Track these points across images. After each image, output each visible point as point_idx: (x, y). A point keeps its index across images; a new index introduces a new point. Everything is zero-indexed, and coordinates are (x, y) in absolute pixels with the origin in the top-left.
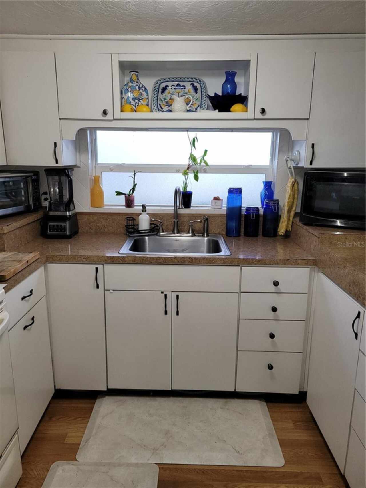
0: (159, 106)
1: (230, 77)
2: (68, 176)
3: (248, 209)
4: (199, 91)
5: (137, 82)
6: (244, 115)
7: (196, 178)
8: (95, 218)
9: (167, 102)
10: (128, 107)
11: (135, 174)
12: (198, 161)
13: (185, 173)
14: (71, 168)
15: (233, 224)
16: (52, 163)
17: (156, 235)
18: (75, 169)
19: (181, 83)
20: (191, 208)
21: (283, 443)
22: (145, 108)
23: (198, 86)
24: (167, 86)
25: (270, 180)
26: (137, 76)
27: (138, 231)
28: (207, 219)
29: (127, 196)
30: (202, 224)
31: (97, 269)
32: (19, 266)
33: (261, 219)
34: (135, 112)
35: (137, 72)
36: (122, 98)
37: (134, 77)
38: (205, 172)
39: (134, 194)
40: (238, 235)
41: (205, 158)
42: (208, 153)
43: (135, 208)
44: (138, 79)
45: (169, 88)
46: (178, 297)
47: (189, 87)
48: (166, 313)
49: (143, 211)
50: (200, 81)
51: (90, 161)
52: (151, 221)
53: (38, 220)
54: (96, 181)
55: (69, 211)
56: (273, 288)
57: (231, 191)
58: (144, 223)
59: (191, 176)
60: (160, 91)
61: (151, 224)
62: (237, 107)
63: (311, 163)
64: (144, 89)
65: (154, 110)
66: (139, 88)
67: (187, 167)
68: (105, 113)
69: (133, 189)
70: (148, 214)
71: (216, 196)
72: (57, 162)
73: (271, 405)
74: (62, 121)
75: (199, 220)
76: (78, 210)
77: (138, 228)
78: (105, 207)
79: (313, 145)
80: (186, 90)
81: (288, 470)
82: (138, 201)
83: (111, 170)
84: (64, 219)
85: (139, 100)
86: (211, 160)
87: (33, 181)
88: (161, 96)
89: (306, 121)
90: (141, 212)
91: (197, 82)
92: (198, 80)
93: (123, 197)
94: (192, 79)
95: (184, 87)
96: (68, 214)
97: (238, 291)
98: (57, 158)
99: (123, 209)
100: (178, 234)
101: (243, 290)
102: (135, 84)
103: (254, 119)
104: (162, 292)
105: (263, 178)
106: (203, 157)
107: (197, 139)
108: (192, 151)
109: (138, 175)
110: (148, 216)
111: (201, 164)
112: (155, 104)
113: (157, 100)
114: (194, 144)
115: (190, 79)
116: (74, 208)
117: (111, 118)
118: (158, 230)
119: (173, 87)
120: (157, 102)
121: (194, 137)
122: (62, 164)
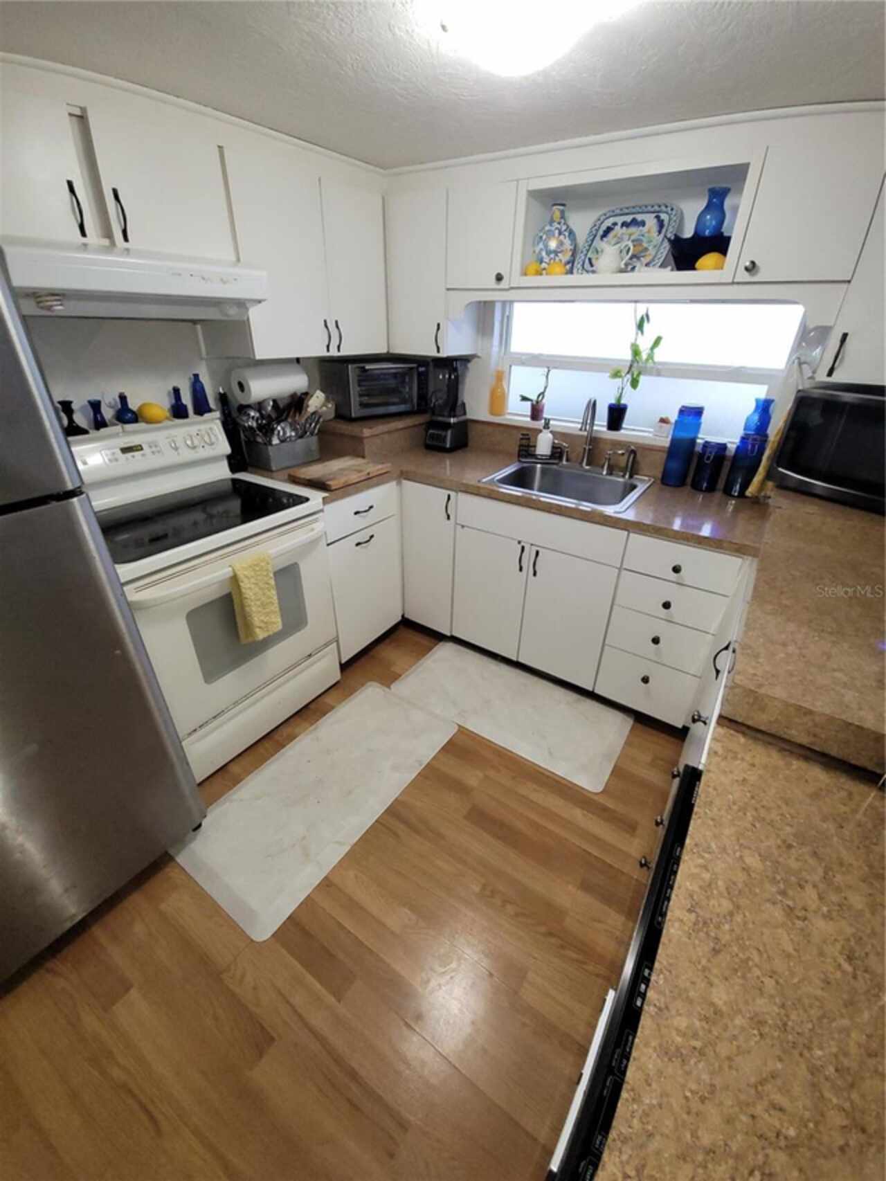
0: (587, 261)
1: (716, 200)
2: (455, 370)
3: (707, 445)
4: (664, 230)
5: (559, 223)
6: (716, 276)
7: (634, 383)
8: (491, 429)
10: (535, 268)
11: (549, 371)
12: (644, 356)
13: (620, 376)
14: (465, 360)
15: (674, 465)
16: (431, 352)
17: (556, 464)
18: (476, 360)
19: (639, 217)
20: (622, 431)
21: (617, 772)
22: (561, 268)
23: (666, 223)
24: (615, 224)
25: (770, 398)
26: (562, 212)
27: (534, 456)
28: (633, 452)
29: (534, 403)
30: (626, 457)
31: (450, 498)
32: (354, 477)
33: (727, 466)
34: (543, 275)
35: (563, 205)
37: (557, 215)
39: (544, 401)
40: (681, 484)
41: (656, 351)
42: (662, 342)
43: (539, 421)
44: (563, 217)
45: (618, 228)
46: (537, 553)
47: (651, 221)
48: (521, 569)
49: (544, 428)
50: (672, 209)
52: (554, 443)
53: (423, 424)
54: (500, 377)
55: (454, 416)
57: (684, 411)
58: (544, 445)
59: (629, 380)
60: (601, 232)
61: (552, 448)
62: (708, 260)
63: (830, 373)
64: (567, 234)
65: (575, 270)
66: (560, 233)
67: (626, 366)
68: (499, 278)
69: (542, 394)
70: (551, 432)
71: (663, 415)
72: (438, 351)
73: (639, 725)
74: (451, 292)
75: (623, 452)
76: (470, 416)
77: (535, 451)
78: (507, 416)
79: (844, 336)
80: (645, 229)
81: (602, 800)
82: (544, 412)
83: (525, 363)
84: (447, 426)
85: (556, 254)
86: (660, 355)
87: (420, 374)
89: (845, 286)
90: (541, 428)
91: (667, 213)
92: (669, 209)
93: (529, 403)
94: (660, 206)
95: (643, 223)
96: (452, 420)
97: (619, 566)
98: (440, 345)
99: (527, 422)
100: (587, 467)
101: (624, 566)
102: (556, 225)
103: (733, 283)
104: (519, 542)
105: (761, 392)
106: (652, 348)
107: (647, 316)
108: (636, 340)
109: (553, 372)
110: (550, 436)
111: (647, 360)
112: (583, 257)
113: (588, 251)
114: (640, 326)
115: (656, 208)
116: (465, 413)
117: (507, 287)
118: (560, 458)
119: (624, 224)
120: (586, 255)
121: (644, 312)
122: (444, 353)
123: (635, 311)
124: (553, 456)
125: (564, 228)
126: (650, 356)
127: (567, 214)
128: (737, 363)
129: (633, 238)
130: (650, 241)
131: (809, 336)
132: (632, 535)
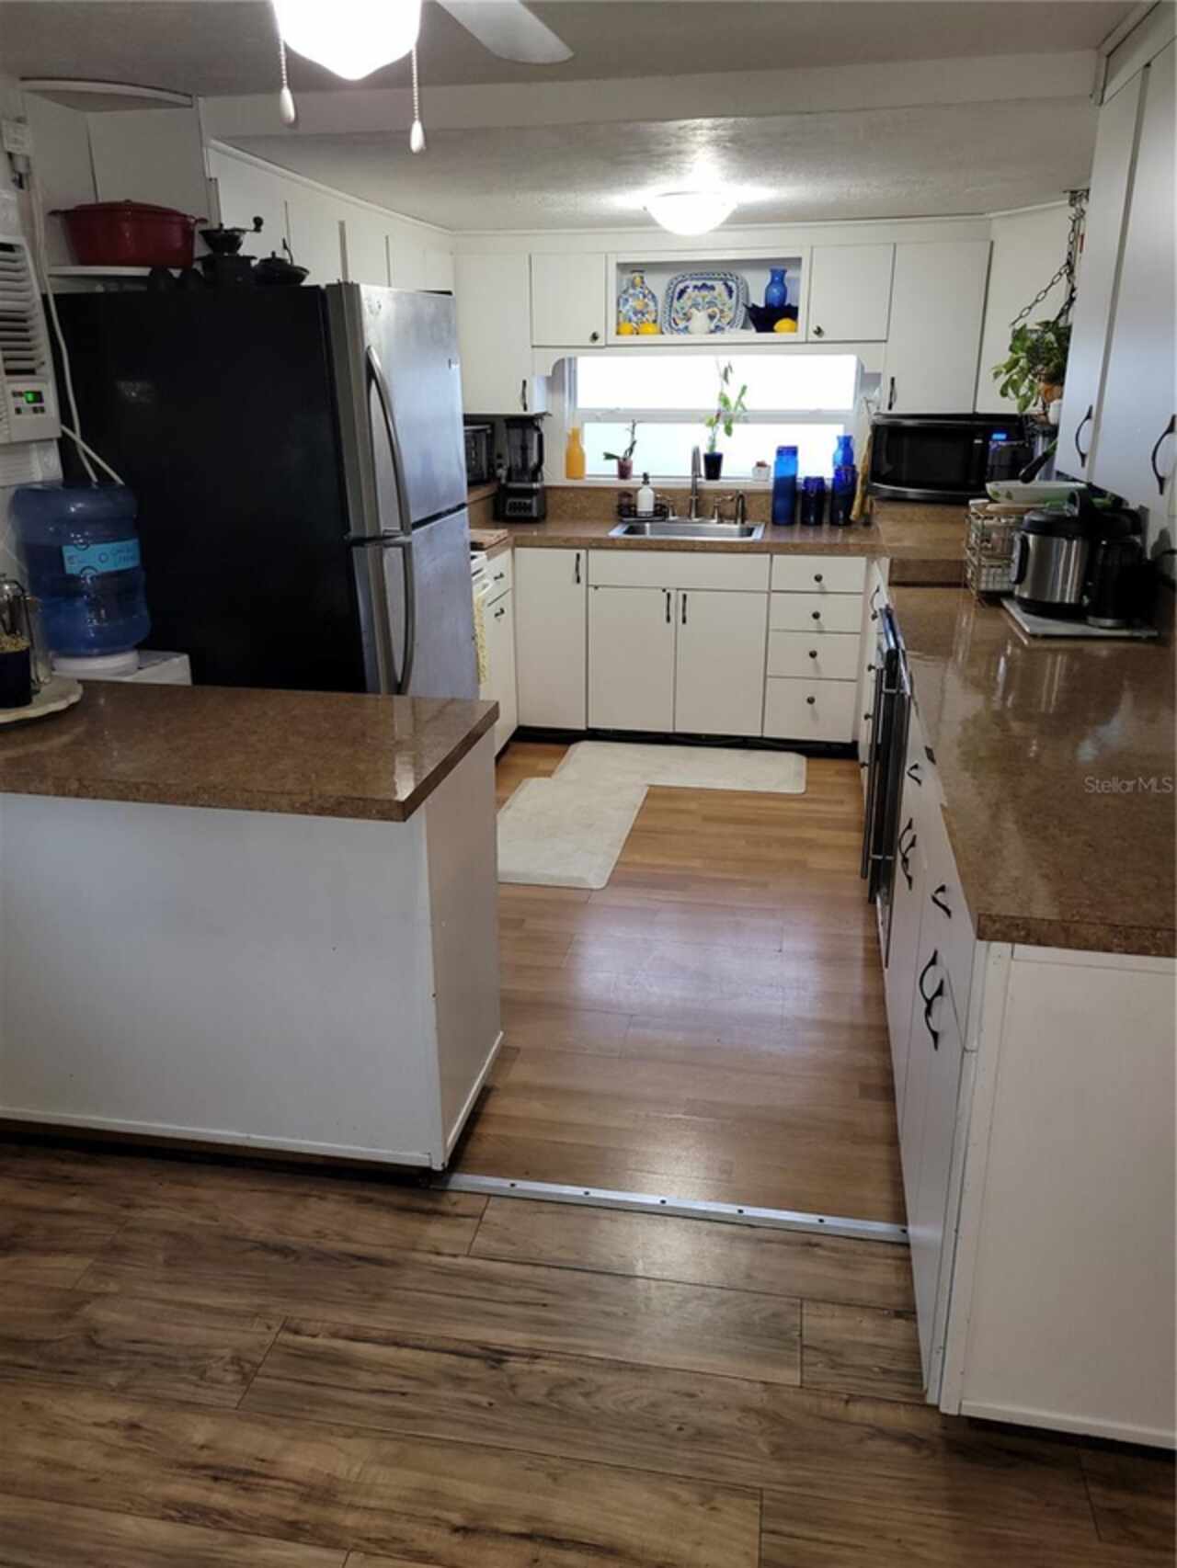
0: (672, 322)
1: (778, 278)
2: (538, 429)
3: (807, 480)
4: (734, 295)
5: (641, 287)
6: (791, 337)
7: (729, 431)
8: (572, 495)
9: (685, 314)
10: (626, 327)
11: (634, 426)
12: (733, 402)
13: (711, 424)
14: (540, 416)
16: (519, 411)
17: (663, 520)
18: (545, 418)
19: (709, 283)
20: (721, 481)
22: (651, 328)
23: (734, 290)
24: (687, 287)
25: (848, 434)
26: (642, 278)
27: (635, 514)
28: (741, 496)
29: (621, 460)
30: (734, 504)
31: (578, 556)
34: (638, 333)
35: (642, 274)
36: (619, 312)
37: (638, 280)
38: (746, 421)
39: (633, 457)
40: (791, 522)
41: (743, 399)
42: (748, 390)
43: (633, 479)
44: (643, 282)
45: (689, 290)
46: (685, 597)
47: (719, 286)
48: (668, 619)
49: (643, 484)
50: (737, 278)
51: (567, 405)
52: (656, 498)
54: (575, 438)
55: (536, 482)
56: (815, 586)
58: (645, 503)
59: (721, 427)
60: (676, 295)
61: (656, 505)
62: (783, 324)
63: (890, 406)
64: (650, 296)
65: (664, 330)
66: (645, 296)
67: (715, 414)
68: (595, 337)
69: (631, 450)
70: (651, 489)
71: (760, 460)
72: (525, 408)
74: (536, 349)
75: (729, 497)
76: (547, 483)
77: (636, 510)
78: (588, 479)
79: (893, 380)
80: (716, 293)
81: (807, 795)
82: (637, 470)
83: (598, 420)
84: (530, 493)
85: (643, 315)
86: (751, 402)
87: (489, 437)
88: (676, 304)
89: (883, 344)
90: (640, 485)
91: (732, 280)
92: (735, 278)
93: (615, 462)
94: (725, 275)
95: (712, 288)
96: (535, 485)
97: (766, 589)
98: (527, 402)
99: (614, 482)
100: (697, 520)
101: (773, 588)
102: (639, 289)
103: (807, 342)
104: (664, 590)
105: (839, 430)
106: (740, 397)
107: (730, 367)
108: (722, 389)
109: (638, 426)
110: (651, 492)
111: (736, 408)
112: (667, 318)
113: (670, 311)
114: (725, 377)
115: (722, 276)
116: (542, 479)
117: (603, 344)
118: (665, 515)
119: (695, 287)
120: (670, 316)
121: (727, 365)
122: (532, 411)
123: (718, 364)
124: (656, 513)
125: (647, 292)
126: (739, 402)
127: (645, 279)
128: (812, 407)
129: (707, 300)
130: (724, 304)
131: (866, 380)
132: (775, 557)
